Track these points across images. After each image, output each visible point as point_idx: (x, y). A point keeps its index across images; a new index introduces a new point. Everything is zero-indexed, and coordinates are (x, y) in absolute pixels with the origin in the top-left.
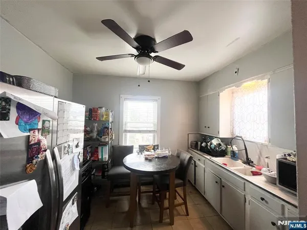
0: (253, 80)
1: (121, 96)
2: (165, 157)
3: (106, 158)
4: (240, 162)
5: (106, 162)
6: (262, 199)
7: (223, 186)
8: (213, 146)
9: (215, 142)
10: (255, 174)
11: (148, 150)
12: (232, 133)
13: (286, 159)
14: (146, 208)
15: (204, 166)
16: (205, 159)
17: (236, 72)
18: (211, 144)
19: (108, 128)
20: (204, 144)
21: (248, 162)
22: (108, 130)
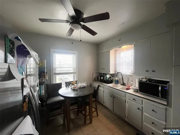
0: (127, 45)
1: (51, 50)
2: (84, 87)
3: (43, 93)
4: (119, 84)
5: (44, 96)
6: (134, 99)
7: (115, 97)
8: (107, 78)
9: (108, 76)
10: (128, 89)
11: (73, 85)
12: (115, 71)
13: (142, 80)
14: (74, 119)
15: (103, 89)
16: (103, 85)
17: (119, 40)
18: (106, 77)
19: (44, 72)
20: (102, 78)
21: (124, 84)
22: (45, 73)
